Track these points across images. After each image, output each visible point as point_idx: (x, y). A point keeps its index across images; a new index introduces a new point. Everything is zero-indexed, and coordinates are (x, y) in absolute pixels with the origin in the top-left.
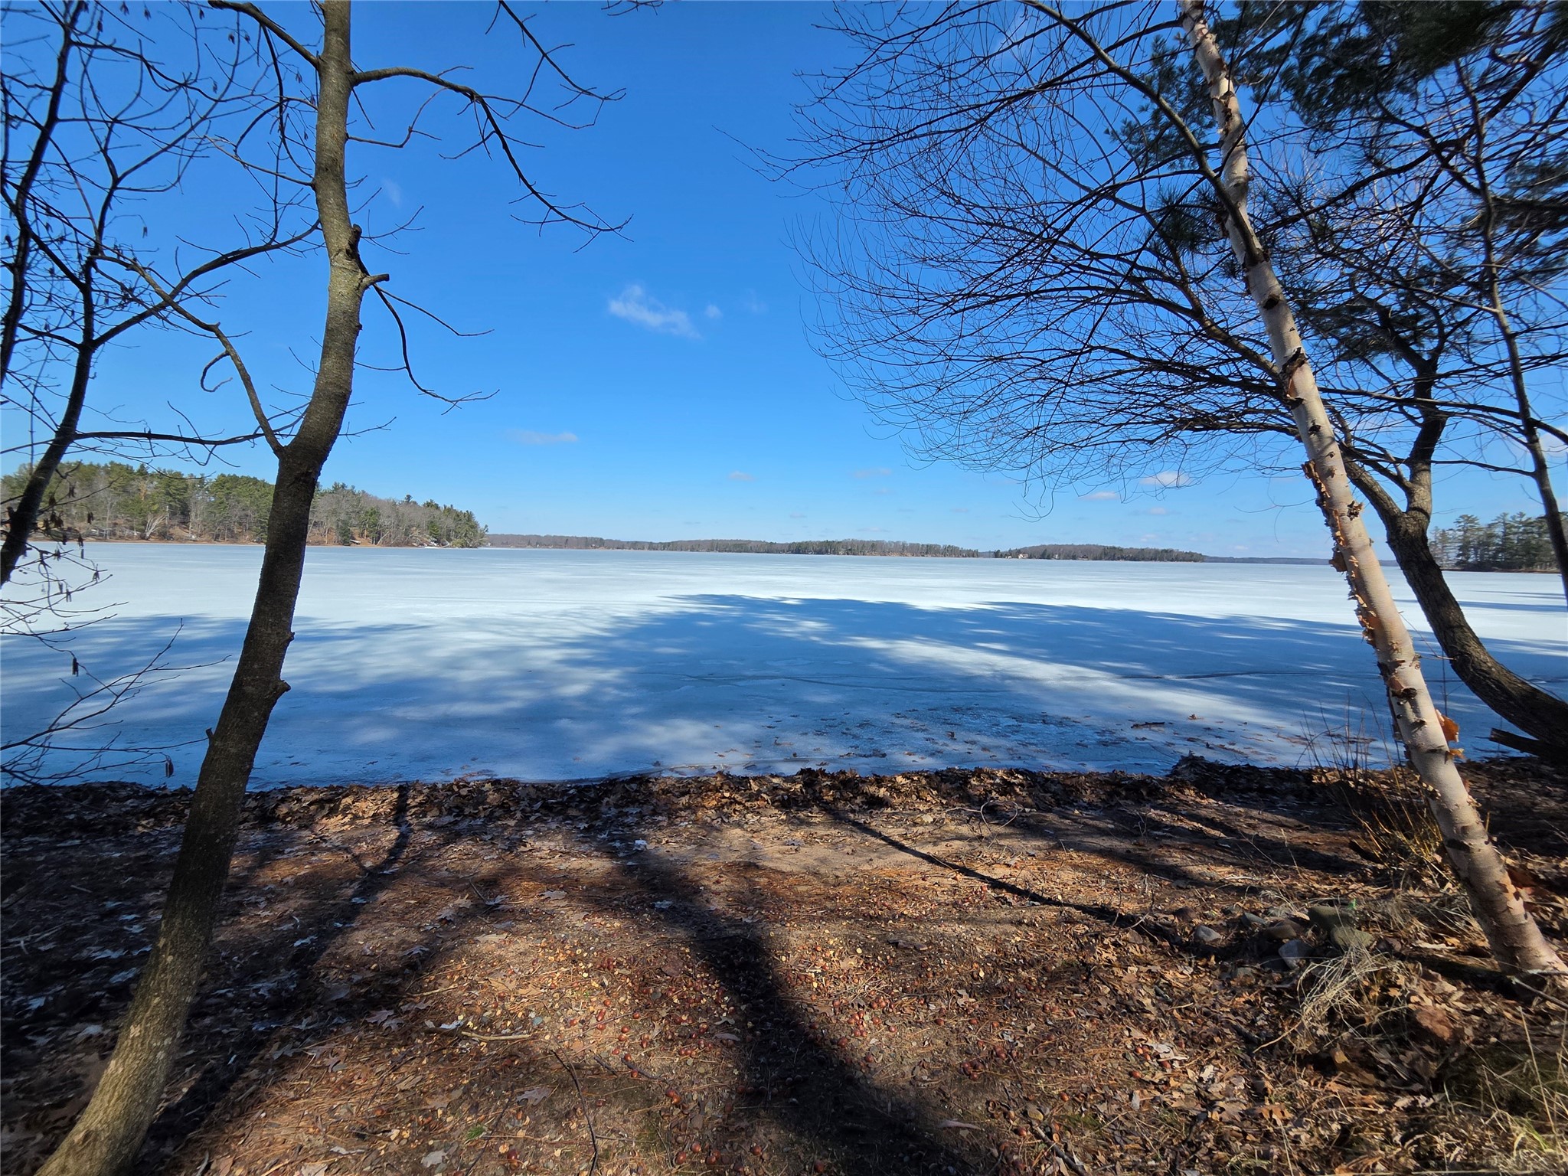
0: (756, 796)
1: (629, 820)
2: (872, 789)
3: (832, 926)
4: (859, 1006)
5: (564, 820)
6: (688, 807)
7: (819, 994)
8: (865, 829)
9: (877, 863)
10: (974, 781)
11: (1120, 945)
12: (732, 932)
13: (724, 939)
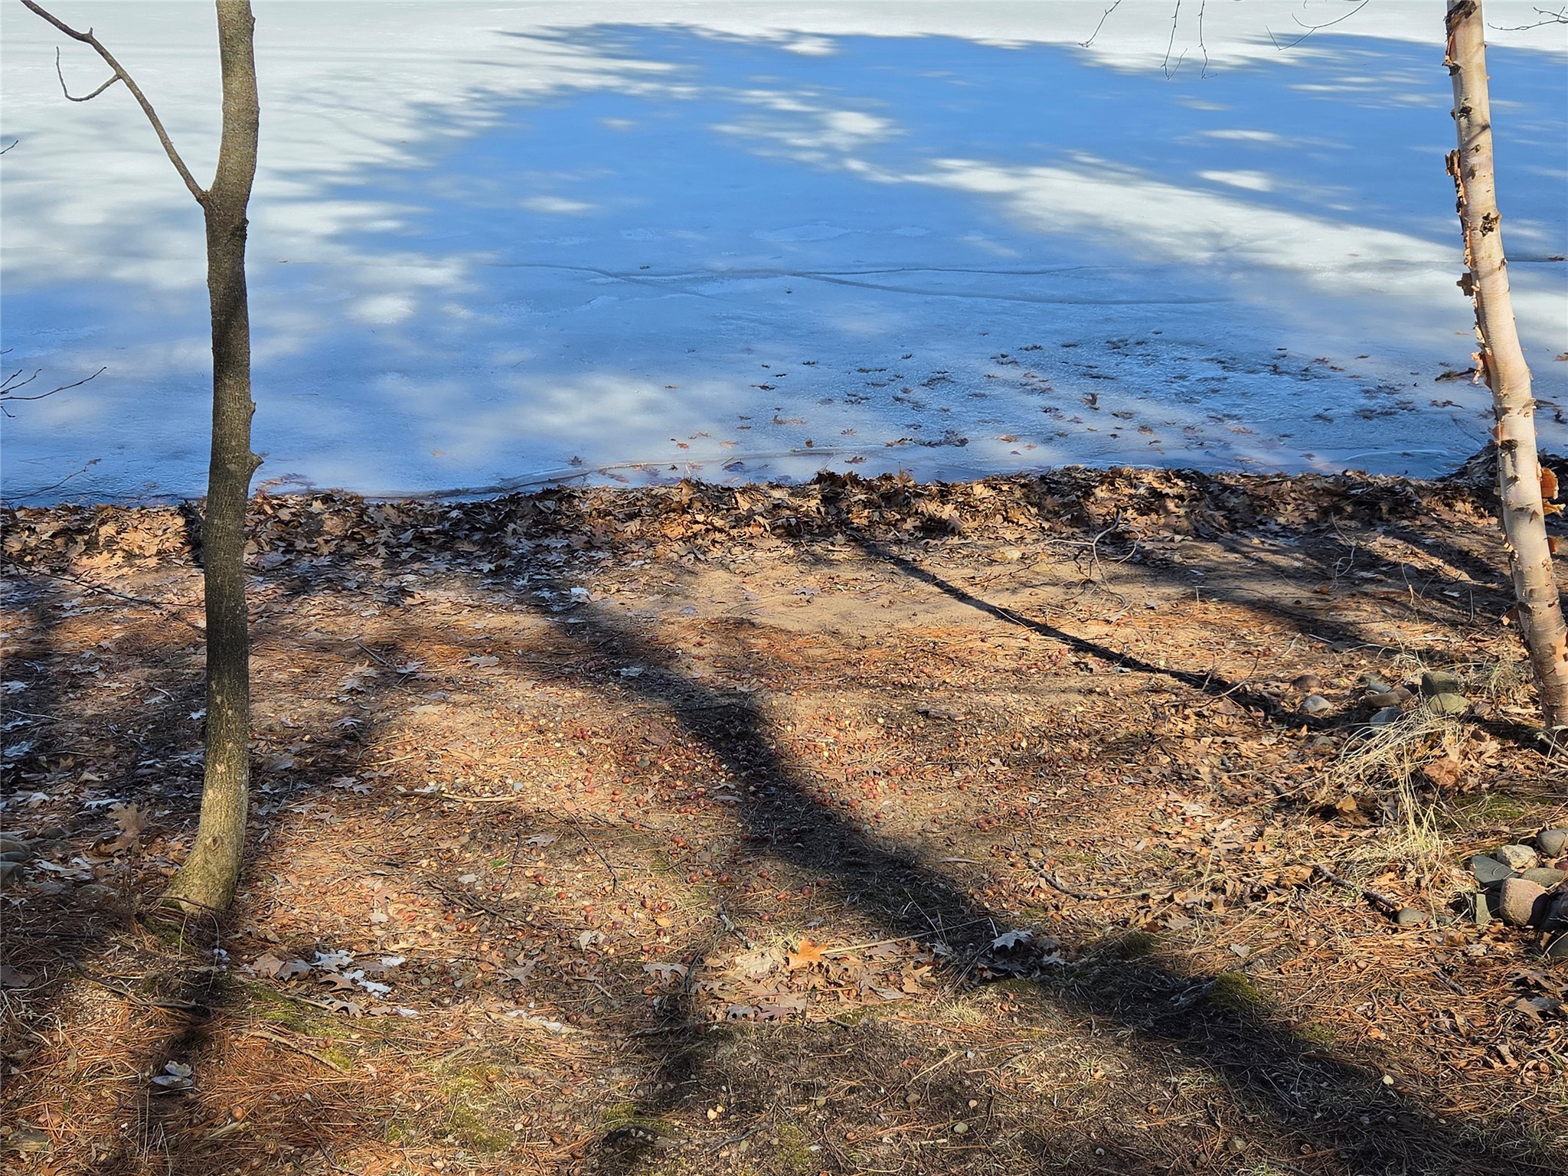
0: (748, 519)
1: (552, 558)
2: (931, 508)
3: (850, 694)
4: (875, 773)
5: (455, 558)
6: (640, 537)
7: (829, 763)
8: (912, 569)
9: (922, 618)
10: (1101, 492)
11: (1204, 716)
12: (725, 701)
13: (716, 708)
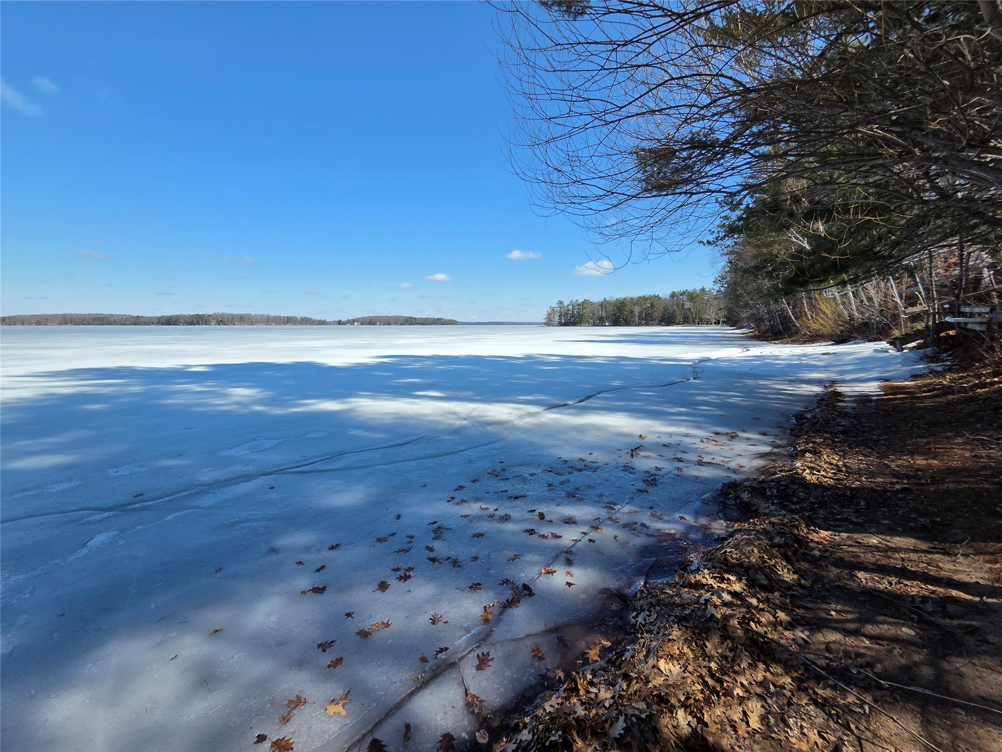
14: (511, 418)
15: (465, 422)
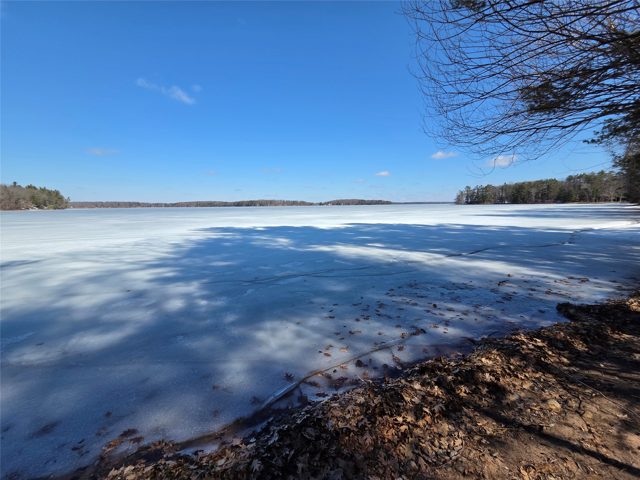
14: (423, 260)
15: (395, 260)
